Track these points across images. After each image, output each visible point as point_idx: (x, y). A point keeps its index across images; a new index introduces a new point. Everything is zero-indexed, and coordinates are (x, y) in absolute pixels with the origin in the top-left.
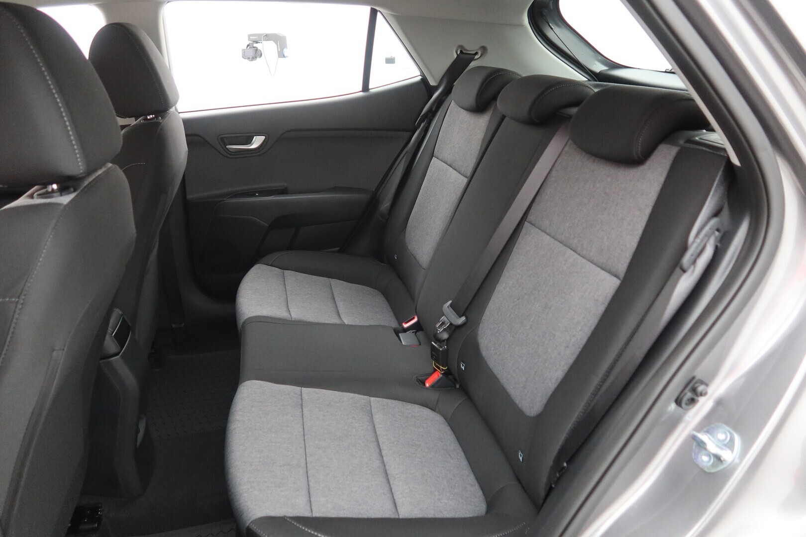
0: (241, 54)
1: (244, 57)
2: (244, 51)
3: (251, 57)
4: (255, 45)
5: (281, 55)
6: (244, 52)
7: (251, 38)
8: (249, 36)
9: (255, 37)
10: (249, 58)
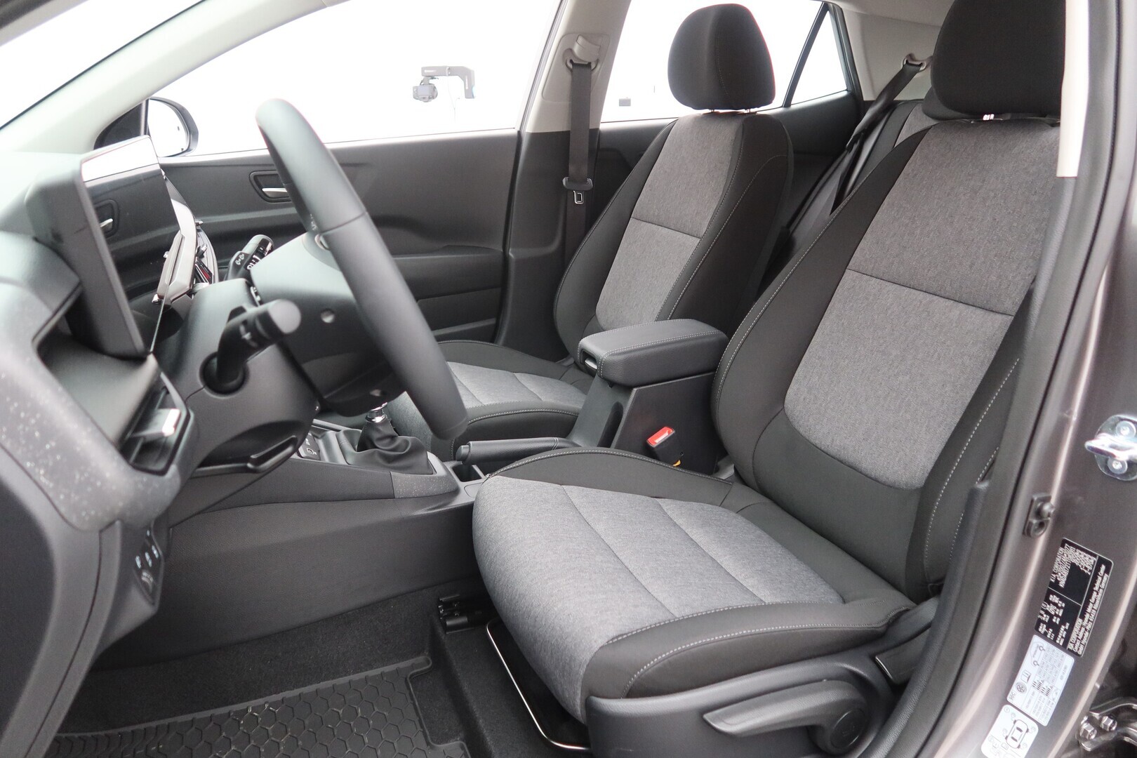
0: (411, 93)
1: (416, 97)
2: (416, 89)
3: (428, 97)
4: (431, 81)
5: (469, 94)
6: (417, 91)
7: (425, 71)
8: (423, 69)
9: (432, 71)
10: (424, 98)
